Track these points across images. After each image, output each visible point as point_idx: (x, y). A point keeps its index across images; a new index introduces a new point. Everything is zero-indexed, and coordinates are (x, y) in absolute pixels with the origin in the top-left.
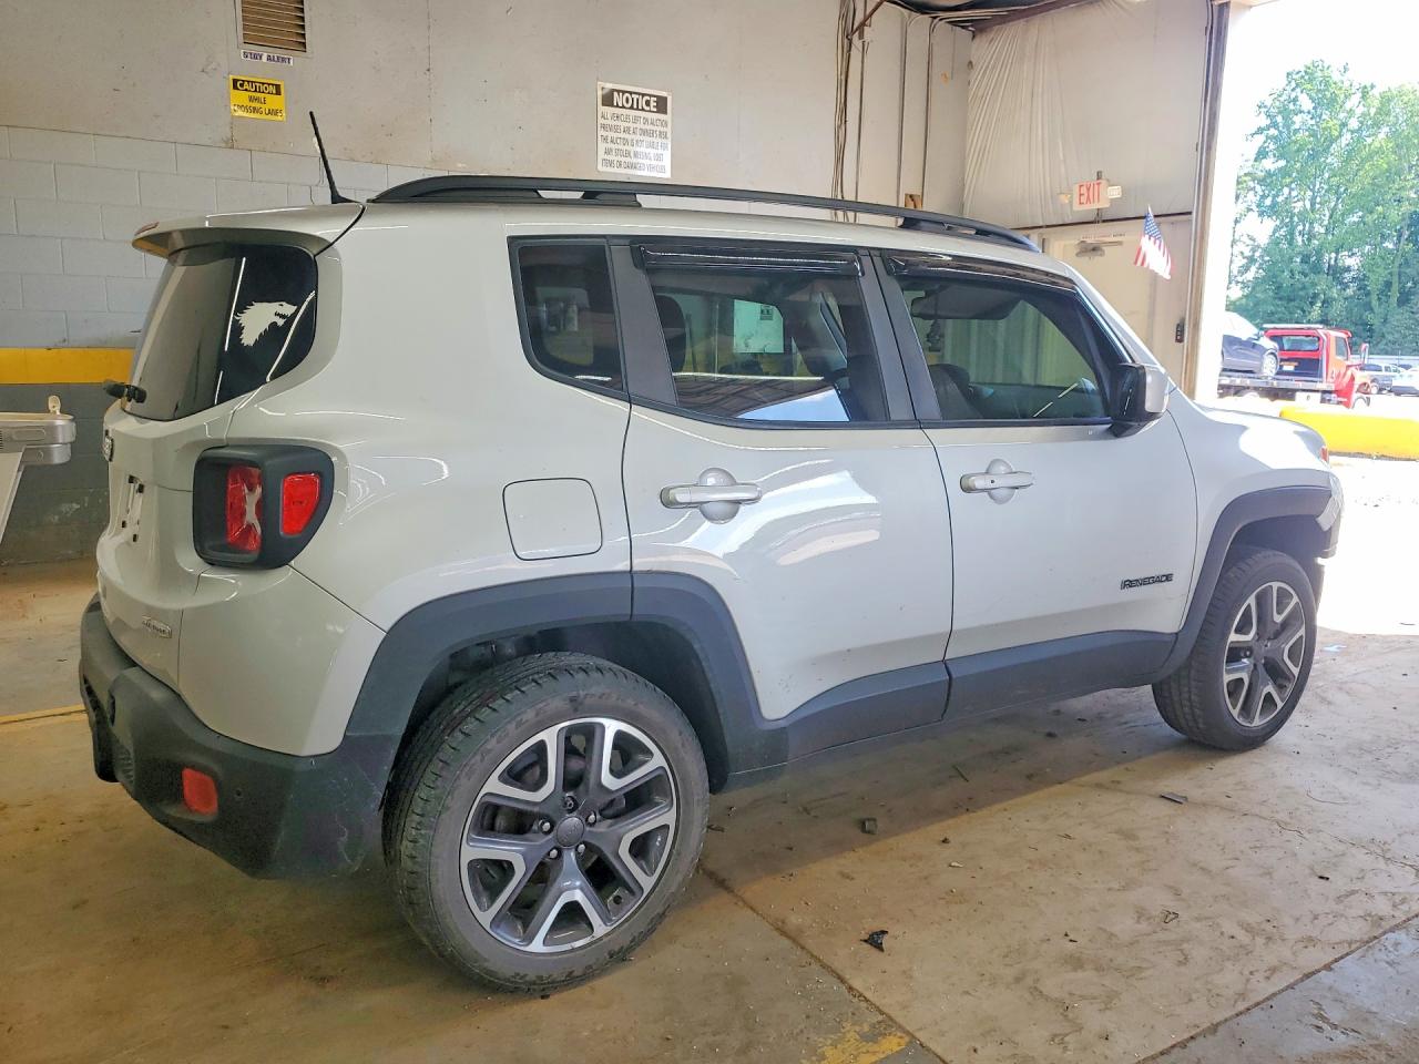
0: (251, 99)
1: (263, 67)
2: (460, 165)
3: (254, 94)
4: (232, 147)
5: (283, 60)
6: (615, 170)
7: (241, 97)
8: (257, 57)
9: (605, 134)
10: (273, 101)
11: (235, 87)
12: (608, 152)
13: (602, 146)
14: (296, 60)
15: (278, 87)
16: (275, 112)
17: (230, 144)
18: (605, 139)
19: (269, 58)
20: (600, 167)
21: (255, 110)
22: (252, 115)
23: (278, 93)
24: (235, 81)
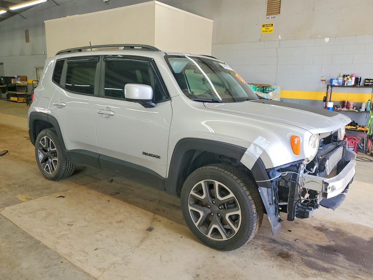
0: (266, 29)
1: (269, 20)
2: (319, 36)
3: (267, 27)
4: (260, 41)
5: (274, 17)
7: (264, 29)
8: (268, 18)
10: (271, 28)
11: (263, 27)
14: (277, 16)
15: (272, 24)
16: (271, 31)
17: (260, 40)
19: (271, 18)
21: (266, 31)
23: (272, 26)
24: (263, 25)
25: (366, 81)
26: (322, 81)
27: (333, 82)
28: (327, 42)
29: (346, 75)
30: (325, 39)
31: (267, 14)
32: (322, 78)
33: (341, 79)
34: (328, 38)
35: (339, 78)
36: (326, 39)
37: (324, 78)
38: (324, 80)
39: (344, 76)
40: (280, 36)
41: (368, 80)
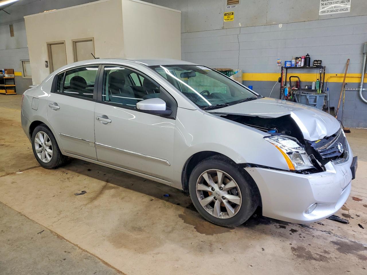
0: (228, 17)
1: (230, 9)
2: (274, 23)
3: (228, 16)
5: (234, 6)
6: (326, 14)
7: (226, 17)
8: (229, 7)
9: (323, 2)
10: (232, 16)
11: (225, 15)
12: (323, 8)
13: (321, 7)
14: (237, 6)
15: (233, 13)
16: (232, 19)
17: (223, 28)
18: (323, 4)
19: (232, 7)
20: (320, 14)
21: (228, 19)
22: (228, 21)
23: (233, 14)
24: (225, 14)
25: (315, 62)
26: (278, 63)
27: (287, 64)
28: (280, 27)
29: (298, 57)
30: (278, 25)
31: (228, 3)
32: (278, 61)
33: (294, 62)
34: (282, 25)
35: (292, 61)
36: (280, 25)
37: (280, 60)
38: (280, 63)
39: (297, 58)
40: (240, 24)
41: (316, 61)
